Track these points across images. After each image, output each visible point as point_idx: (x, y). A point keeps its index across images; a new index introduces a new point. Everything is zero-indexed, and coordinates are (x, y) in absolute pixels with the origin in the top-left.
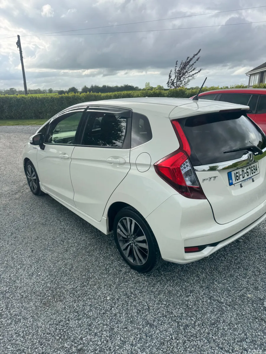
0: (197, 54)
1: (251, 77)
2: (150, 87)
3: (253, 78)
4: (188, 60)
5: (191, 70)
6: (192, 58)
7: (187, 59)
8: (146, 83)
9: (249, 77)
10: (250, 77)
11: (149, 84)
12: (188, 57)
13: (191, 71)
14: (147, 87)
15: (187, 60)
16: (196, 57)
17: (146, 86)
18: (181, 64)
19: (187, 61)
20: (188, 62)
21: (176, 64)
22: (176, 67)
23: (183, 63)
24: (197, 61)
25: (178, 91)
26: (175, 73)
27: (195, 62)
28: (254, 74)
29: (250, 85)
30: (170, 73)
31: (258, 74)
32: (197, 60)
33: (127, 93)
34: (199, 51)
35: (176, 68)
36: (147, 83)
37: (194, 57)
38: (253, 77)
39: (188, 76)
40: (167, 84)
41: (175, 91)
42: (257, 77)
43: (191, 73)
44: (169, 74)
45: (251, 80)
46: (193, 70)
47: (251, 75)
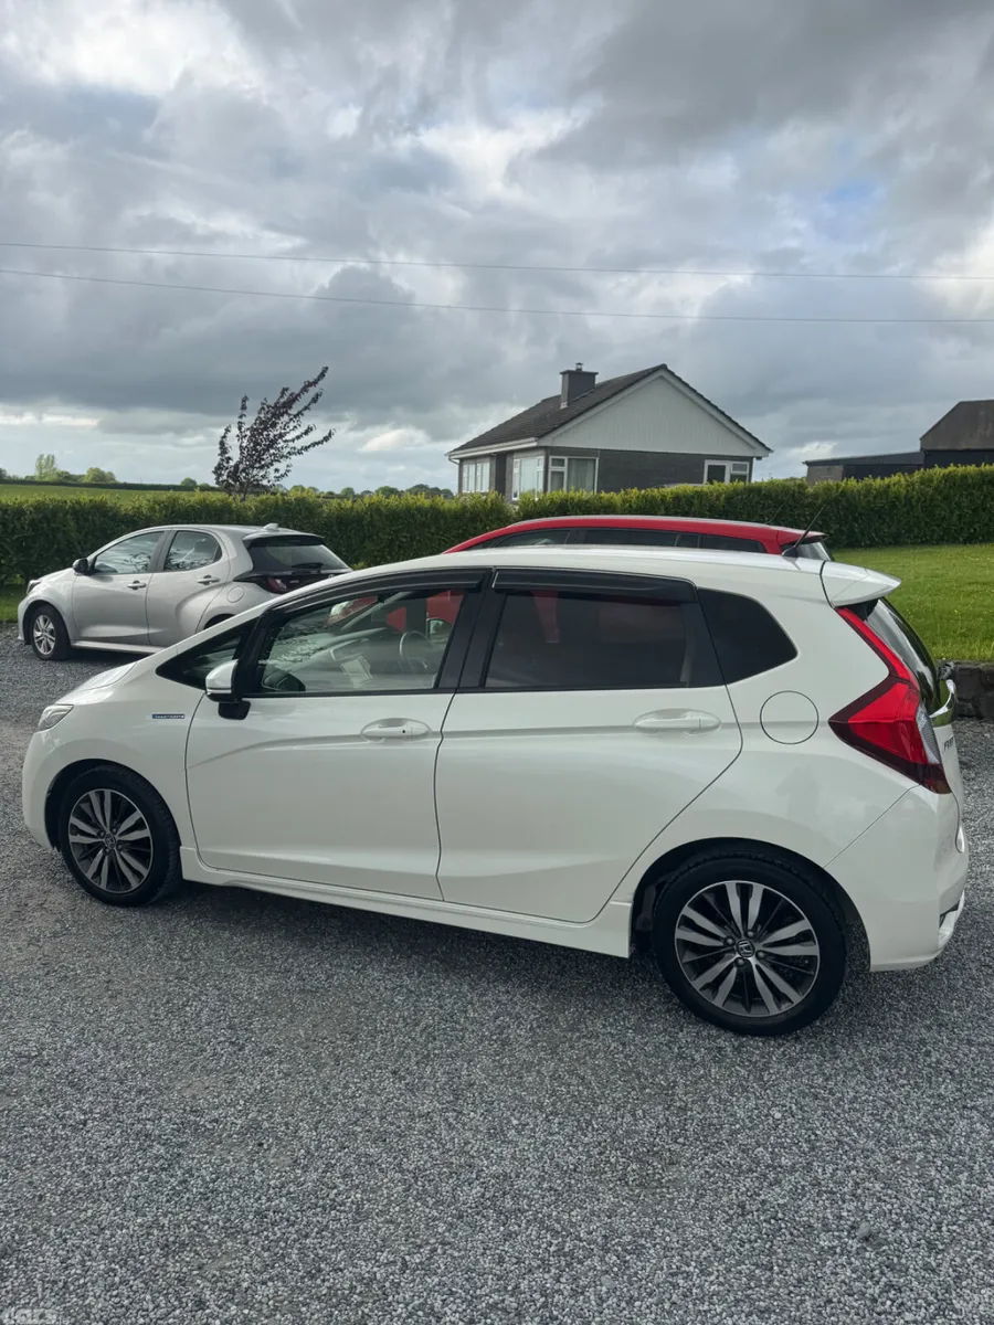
0: (315, 383)
1: (465, 467)
2: (59, 475)
3: (470, 469)
4: (285, 399)
5: (297, 433)
6: (299, 395)
7: (283, 394)
8: (37, 457)
9: (457, 466)
10: (461, 466)
11: (51, 460)
12: (287, 389)
13: (298, 437)
14: (44, 471)
15: (282, 397)
16: (313, 391)
17: (40, 467)
18: (263, 408)
19: (282, 400)
20: (284, 403)
21: (244, 408)
22: (241, 417)
23: (268, 407)
24: (313, 405)
25: (291, 504)
26: (241, 437)
27: (306, 408)
28: (475, 459)
29: (464, 491)
30: (224, 437)
31: (488, 459)
32: (315, 400)
33: (91, 501)
34: (322, 375)
35: (243, 420)
36: (45, 457)
37: (305, 389)
38: (472, 467)
39: (288, 450)
40: (215, 472)
41: (280, 502)
42: (486, 469)
43: (298, 444)
44: (219, 439)
45: (465, 475)
46: (306, 433)
47: (462, 460)
